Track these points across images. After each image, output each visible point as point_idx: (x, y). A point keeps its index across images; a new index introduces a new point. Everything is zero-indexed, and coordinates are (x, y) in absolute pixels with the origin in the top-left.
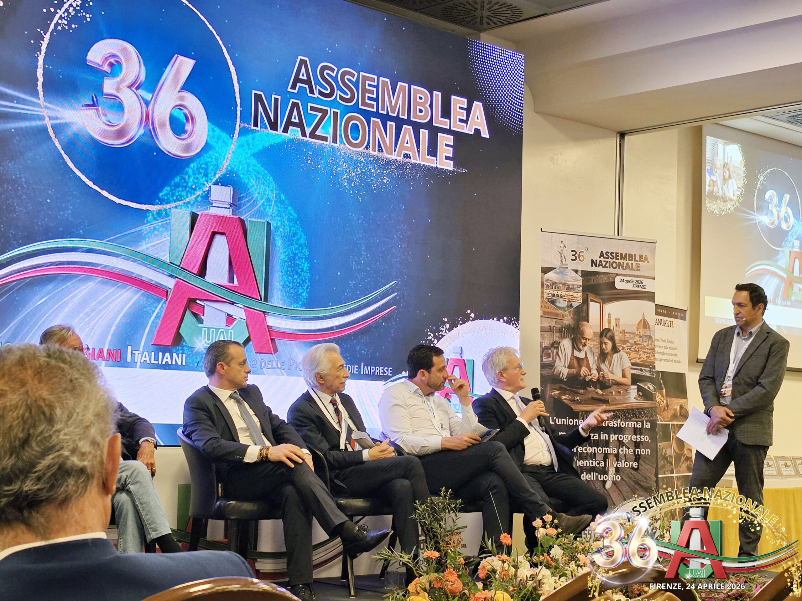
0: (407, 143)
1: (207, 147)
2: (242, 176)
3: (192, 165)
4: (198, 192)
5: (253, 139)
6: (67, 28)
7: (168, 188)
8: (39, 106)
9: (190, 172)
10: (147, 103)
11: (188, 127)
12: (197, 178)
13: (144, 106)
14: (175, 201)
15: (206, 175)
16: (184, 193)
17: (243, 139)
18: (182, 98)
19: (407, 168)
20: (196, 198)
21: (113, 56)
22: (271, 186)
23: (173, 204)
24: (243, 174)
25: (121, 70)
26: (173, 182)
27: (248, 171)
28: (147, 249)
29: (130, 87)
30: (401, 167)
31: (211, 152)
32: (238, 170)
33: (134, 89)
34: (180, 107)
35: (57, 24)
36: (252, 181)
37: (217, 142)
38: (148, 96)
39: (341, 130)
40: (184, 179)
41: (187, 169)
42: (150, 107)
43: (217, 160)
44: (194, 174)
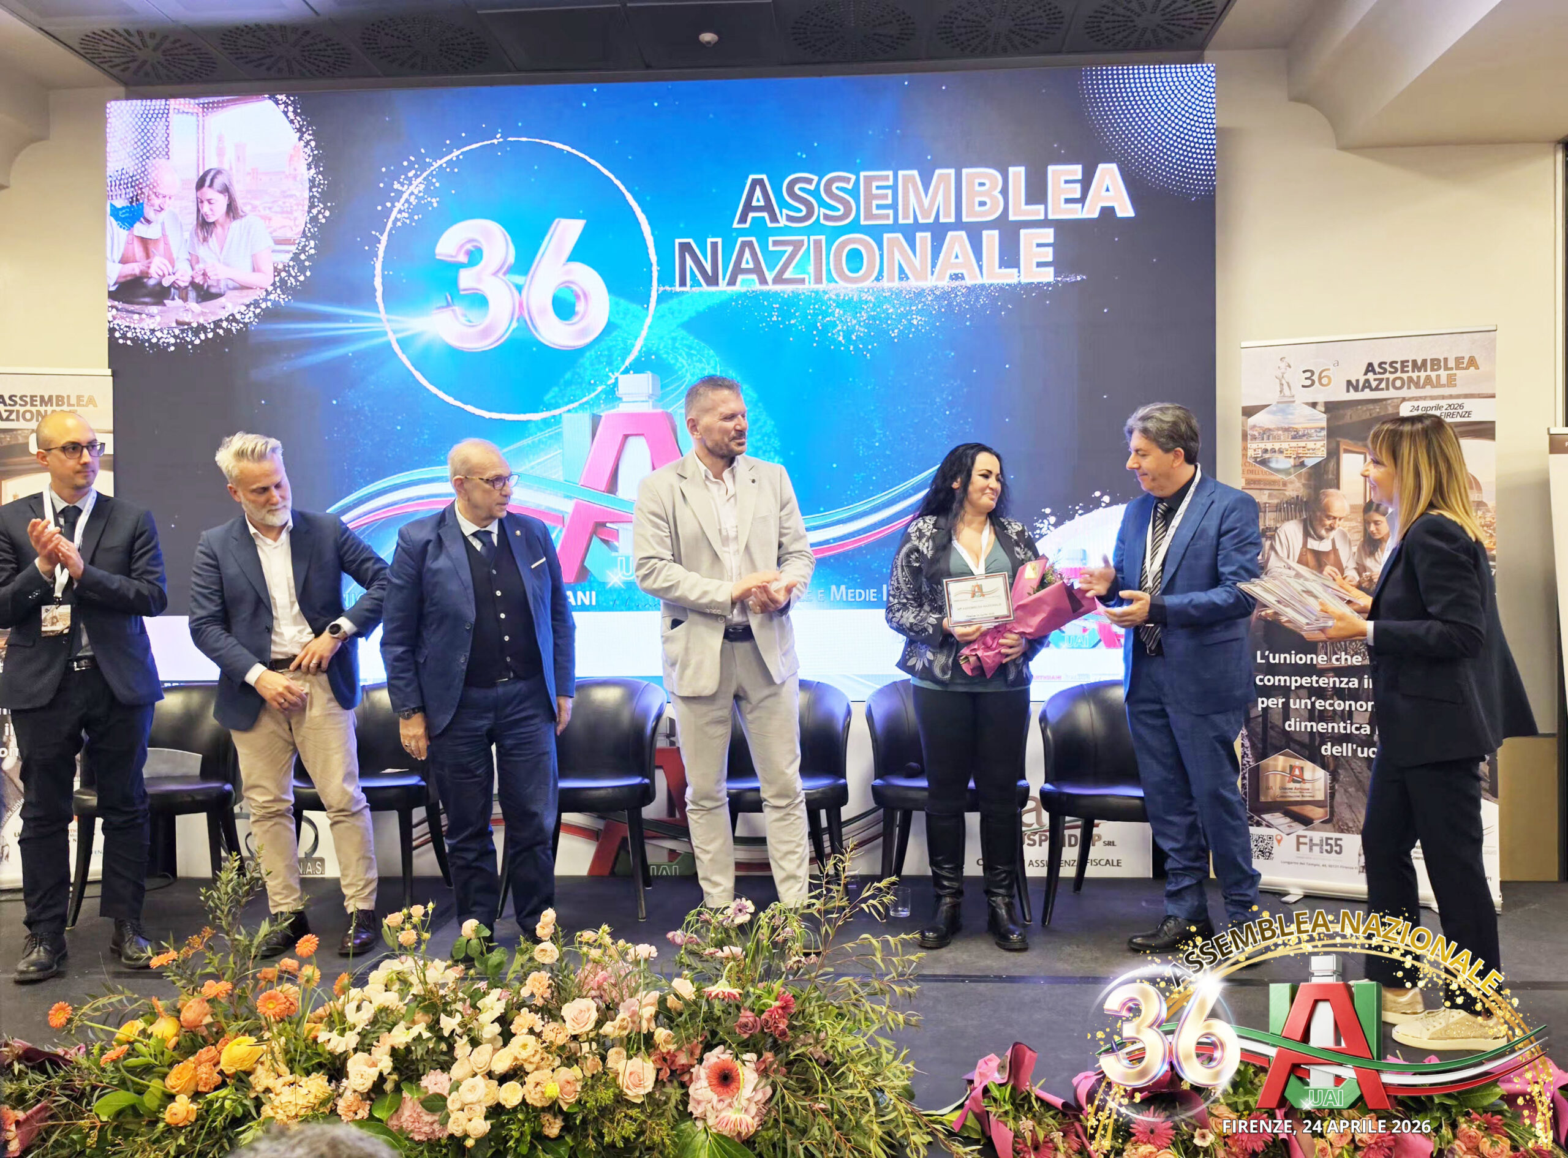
0: (957, 257)
1: (610, 328)
2: (665, 356)
3: (588, 354)
4: (600, 389)
5: (680, 303)
6: (408, 221)
7: (556, 389)
8: (380, 320)
9: (587, 364)
10: (519, 289)
11: (580, 308)
12: (597, 370)
13: (516, 293)
14: (567, 404)
15: (610, 363)
16: (579, 392)
17: (664, 306)
18: (568, 272)
19: (956, 295)
20: (597, 396)
21: (470, 241)
22: (712, 362)
23: (566, 408)
24: (668, 353)
25: (481, 258)
26: (562, 381)
27: (674, 348)
28: (532, 468)
29: (495, 274)
30: (945, 295)
31: (615, 334)
32: (658, 349)
33: (500, 275)
34: (567, 285)
35: (397, 220)
36: (680, 359)
37: (624, 319)
38: (519, 279)
39: (828, 264)
40: (578, 374)
41: (581, 361)
42: (524, 293)
43: (624, 341)
44: (592, 365)
